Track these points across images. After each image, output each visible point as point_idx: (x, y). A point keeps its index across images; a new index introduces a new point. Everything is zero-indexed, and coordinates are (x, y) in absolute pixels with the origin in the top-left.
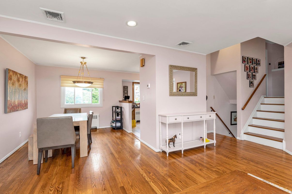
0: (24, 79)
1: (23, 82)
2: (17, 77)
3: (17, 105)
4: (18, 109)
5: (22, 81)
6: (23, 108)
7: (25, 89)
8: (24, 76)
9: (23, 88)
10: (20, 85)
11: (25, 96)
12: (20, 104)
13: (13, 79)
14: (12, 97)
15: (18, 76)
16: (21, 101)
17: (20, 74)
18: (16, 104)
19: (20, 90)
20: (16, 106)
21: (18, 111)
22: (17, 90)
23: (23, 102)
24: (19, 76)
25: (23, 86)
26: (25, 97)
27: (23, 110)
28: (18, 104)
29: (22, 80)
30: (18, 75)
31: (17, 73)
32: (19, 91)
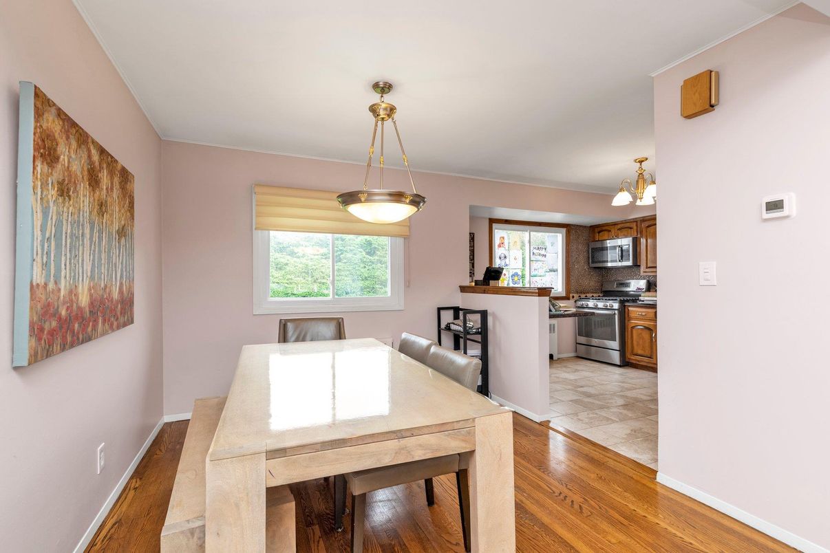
0: (120, 183)
1: (115, 196)
2: (85, 156)
3: (87, 309)
4: (90, 329)
5: (112, 189)
6: (115, 323)
7: (122, 233)
8: (119, 168)
9: (116, 227)
10: (102, 207)
11: (122, 263)
12: (102, 302)
13: (64, 159)
14: (58, 270)
15: (89, 156)
16: (106, 286)
17: (102, 151)
18: (79, 308)
19: (101, 232)
20: (79, 316)
21: (88, 339)
22: (87, 231)
23: (116, 295)
24: (96, 157)
25: (116, 215)
26: (122, 270)
27: (113, 330)
28: (92, 304)
29: (112, 184)
30: (89, 151)
31: (87, 136)
32: (96, 235)
